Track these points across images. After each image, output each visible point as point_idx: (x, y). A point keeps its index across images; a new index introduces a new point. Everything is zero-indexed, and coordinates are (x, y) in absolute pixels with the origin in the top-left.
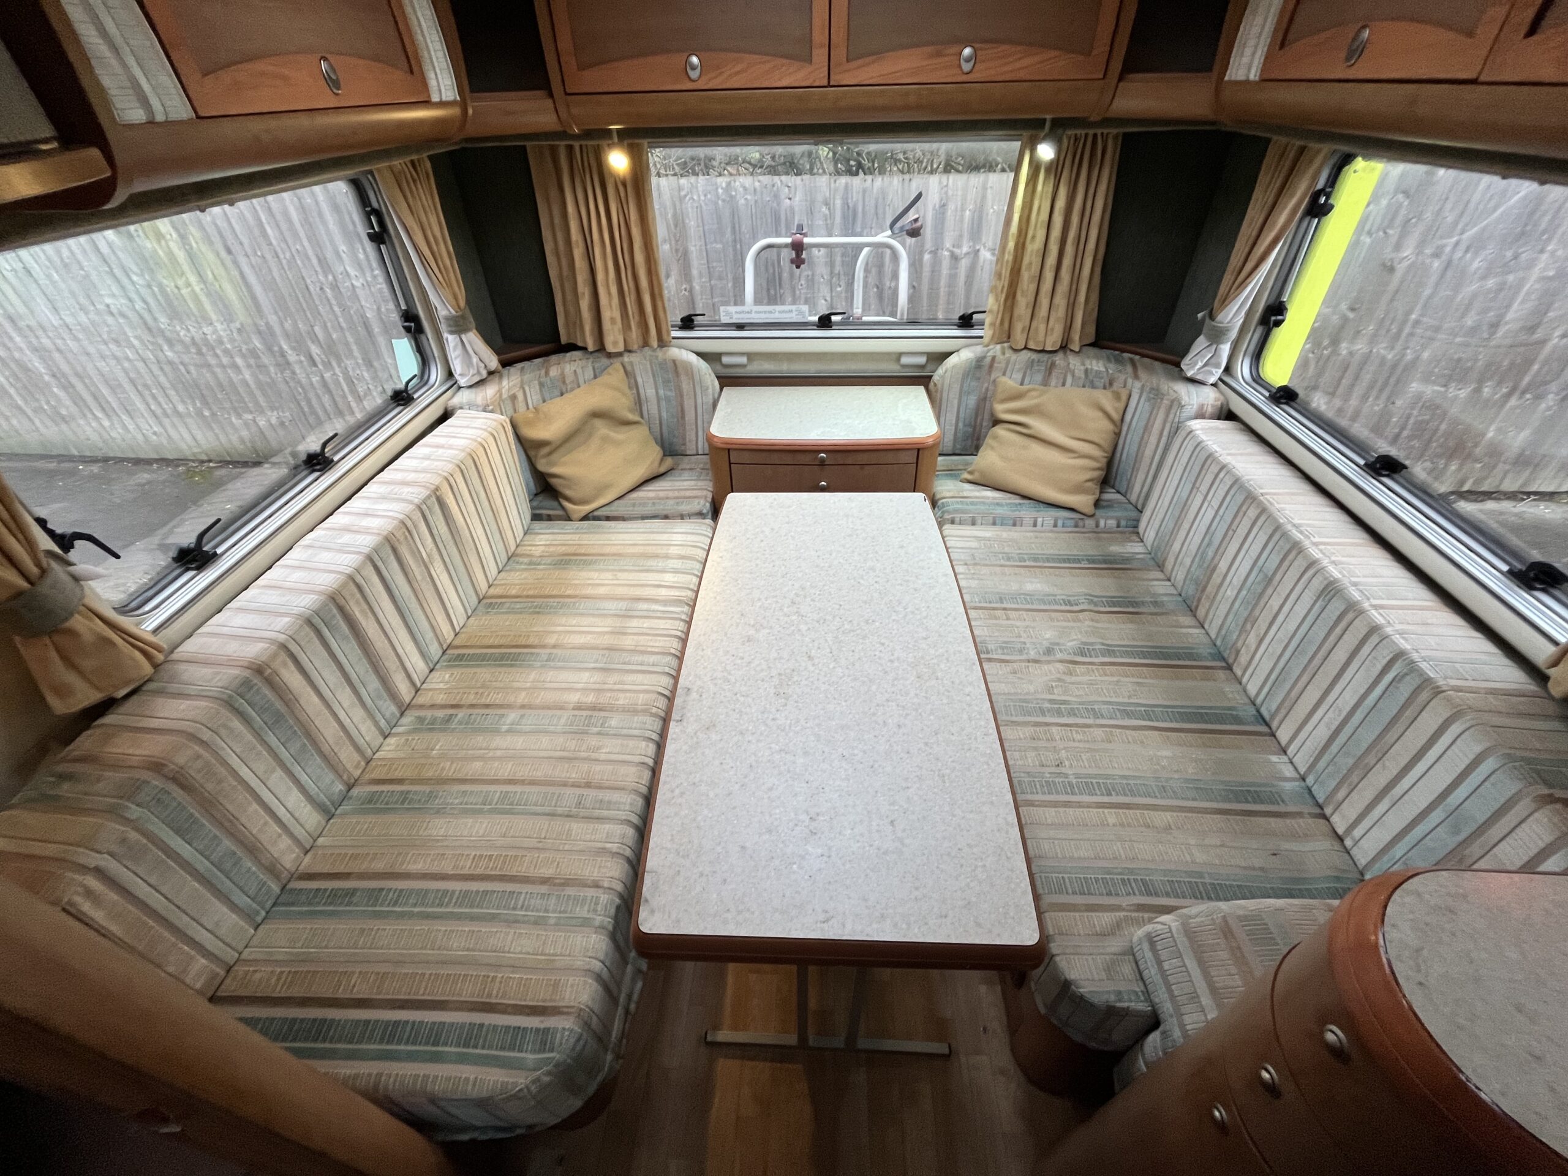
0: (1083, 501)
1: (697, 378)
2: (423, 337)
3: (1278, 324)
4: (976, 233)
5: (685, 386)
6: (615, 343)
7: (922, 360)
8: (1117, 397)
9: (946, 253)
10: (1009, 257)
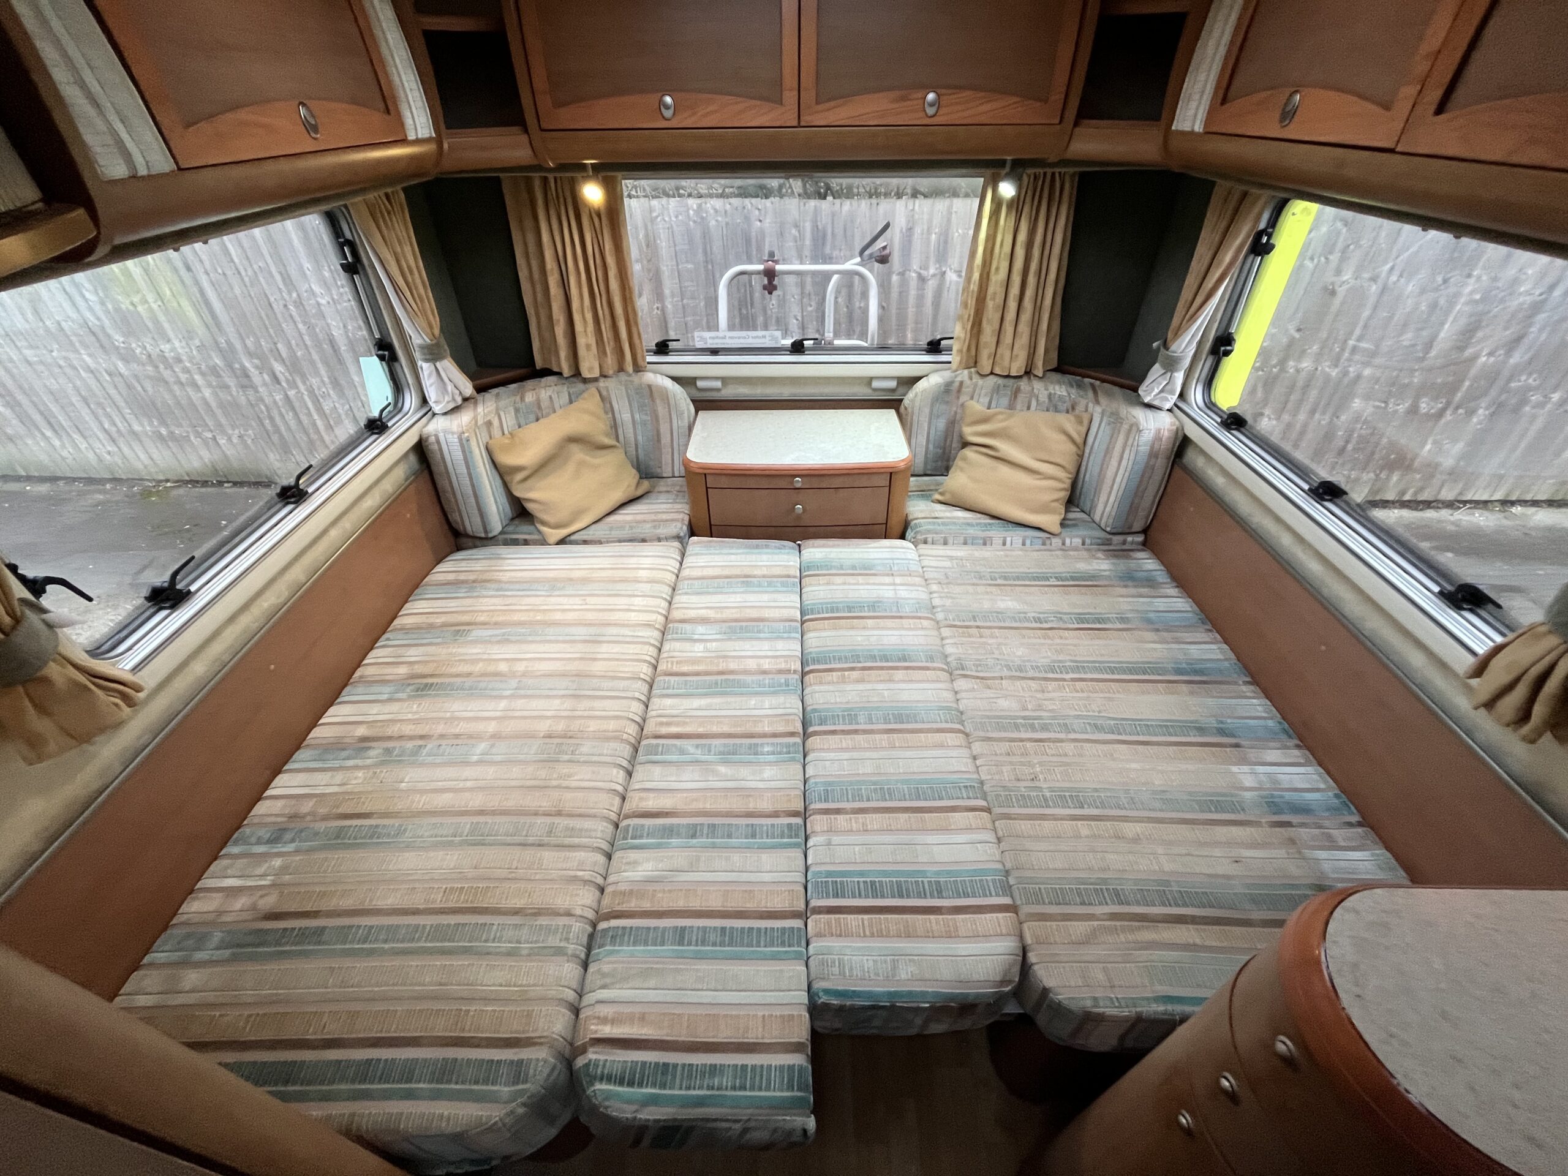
0: (1051, 521)
1: (672, 402)
2: (396, 365)
3: (1227, 353)
4: (942, 257)
5: (661, 410)
6: (591, 369)
7: (893, 384)
8: (1080, 421)
9: (914, 275)
10: (974, 287)
